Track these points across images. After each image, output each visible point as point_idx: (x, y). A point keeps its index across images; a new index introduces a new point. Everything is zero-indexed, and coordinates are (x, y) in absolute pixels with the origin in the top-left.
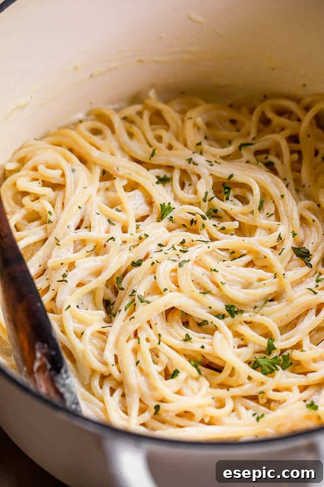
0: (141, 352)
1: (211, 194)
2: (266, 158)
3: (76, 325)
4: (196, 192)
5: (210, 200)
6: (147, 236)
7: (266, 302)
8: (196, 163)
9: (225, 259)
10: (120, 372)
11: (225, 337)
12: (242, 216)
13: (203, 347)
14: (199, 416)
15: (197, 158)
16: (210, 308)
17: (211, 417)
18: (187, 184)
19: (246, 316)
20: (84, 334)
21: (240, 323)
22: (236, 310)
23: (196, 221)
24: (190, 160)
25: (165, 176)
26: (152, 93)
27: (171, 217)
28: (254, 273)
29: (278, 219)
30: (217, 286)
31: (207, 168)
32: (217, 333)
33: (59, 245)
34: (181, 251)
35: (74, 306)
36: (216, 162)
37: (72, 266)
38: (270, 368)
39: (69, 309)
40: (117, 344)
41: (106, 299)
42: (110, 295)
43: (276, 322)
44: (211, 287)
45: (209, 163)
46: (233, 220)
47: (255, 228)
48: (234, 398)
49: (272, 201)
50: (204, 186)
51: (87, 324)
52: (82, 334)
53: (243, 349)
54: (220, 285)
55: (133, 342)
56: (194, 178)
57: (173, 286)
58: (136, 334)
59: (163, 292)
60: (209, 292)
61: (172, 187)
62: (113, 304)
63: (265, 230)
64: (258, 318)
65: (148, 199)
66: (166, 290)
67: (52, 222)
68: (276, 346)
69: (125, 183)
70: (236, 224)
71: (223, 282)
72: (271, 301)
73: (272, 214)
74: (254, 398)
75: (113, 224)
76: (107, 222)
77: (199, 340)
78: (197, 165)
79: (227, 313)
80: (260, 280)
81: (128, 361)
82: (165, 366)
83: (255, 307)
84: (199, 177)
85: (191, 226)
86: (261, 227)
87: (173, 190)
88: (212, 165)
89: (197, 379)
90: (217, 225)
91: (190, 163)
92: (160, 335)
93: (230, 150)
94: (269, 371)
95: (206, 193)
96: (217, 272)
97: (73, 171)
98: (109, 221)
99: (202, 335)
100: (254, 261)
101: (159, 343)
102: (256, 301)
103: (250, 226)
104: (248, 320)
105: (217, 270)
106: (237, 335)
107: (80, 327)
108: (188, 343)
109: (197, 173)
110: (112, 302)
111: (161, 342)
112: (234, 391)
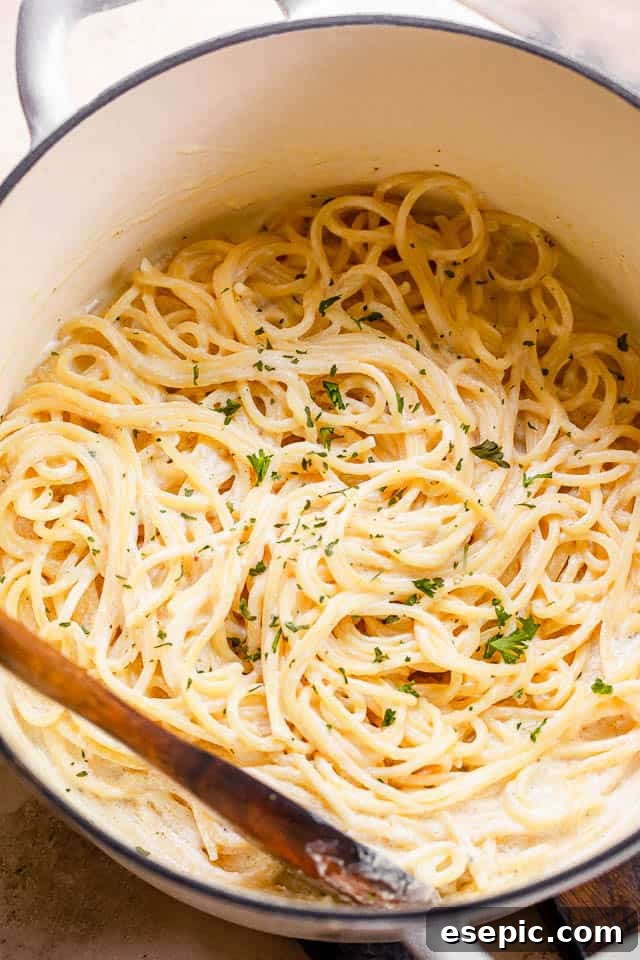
0: (325, 705)
1: (315, 410)
2: (365, 308)
3: (211, 703)
4: (289, 414)
5: (317, 419)
6: (253, 520)
7: (466, 549)
8: (271, 367)
9: (379, 505)
10: (304, 740)
11: (432, 630)
12: (374, 426)
13: (408, 659)
14: (447, 763)
15: (269, 357)
16: (392, 593)
17: (464, 759)
18: (267, 400)
19: (449, 585)
20: (227, 712)
21: (444, 598)
22: (432, 582)
23: (310, 461)
24: (259, 365)
25: (228, 401)
26: (145, 266)
27: (274, 473)
28: (432, 514)
29: (431, 410)
30: (389, 556)
31: (290, 369)
32: (417, 628)
33: (128, 587)
34: (316, 526)
35: (195, 677)
36: (298, 352)
37: (162, 612)
38: (515, 650)
39: (191, 686)
40: (283, 707)
41: (231, 637)
42: (236, 630)
43: (493, 573)
44: (382, 561)
45: (290, 360)
46: (363, 435)
47: (402, 436)
48: (481, 715)
49: (408, 384)
50: (299, 399)
51: (224, 695)
52: (225, 712)
53: (464, 635)
54: (394, 554)
55: (306, 693)
56: (277, 391)
57: (330, 587)
58: (304, 681)
59: (318, 603)
60: (381, 570)
61: (248, 415)
62: (245, 641)
63: (418, 434)
64: (467, 581)
65: (222, 451)
66: (322, 599)
67: (98, 552)
68: (509, 613)
69: (177, 439)
70: (371, 442)
71: (397, 549)
72: (470, 543)
73: (418, 405)
74: (508, 702)
75: (192, 518)
76: (182, 519)
77: (398, 648)
78: (273, 369)
79: (418, 591)
80: (447, 521)
81: (313, 723)
82: (365, 710)
83: (455, 565)
84: (284, 386)
85: (306, 471)
86: (411, 433)
87: (251, 421)
88: (296, 361)
89: (416, 707)
90: (344, 454)
91: (260, 370)
92: (341, 670)
93: (309, 319)
94: (515, 656)
95: (307, 409)
96: (382, 536)
97: (92, 453)
98: (184, 515)
99: (398, 638)
100: (424, 493)
101: (346, 682)
102: (453, 555)
103: (392, 436)
104: (453, 587)
105: (380, 534)
106: (445, 617)
107: (217, 705)
108: (386, 662)
109: (279, 380)
110: (242, 641)
111: (349, 679)
112: (481, 706)
